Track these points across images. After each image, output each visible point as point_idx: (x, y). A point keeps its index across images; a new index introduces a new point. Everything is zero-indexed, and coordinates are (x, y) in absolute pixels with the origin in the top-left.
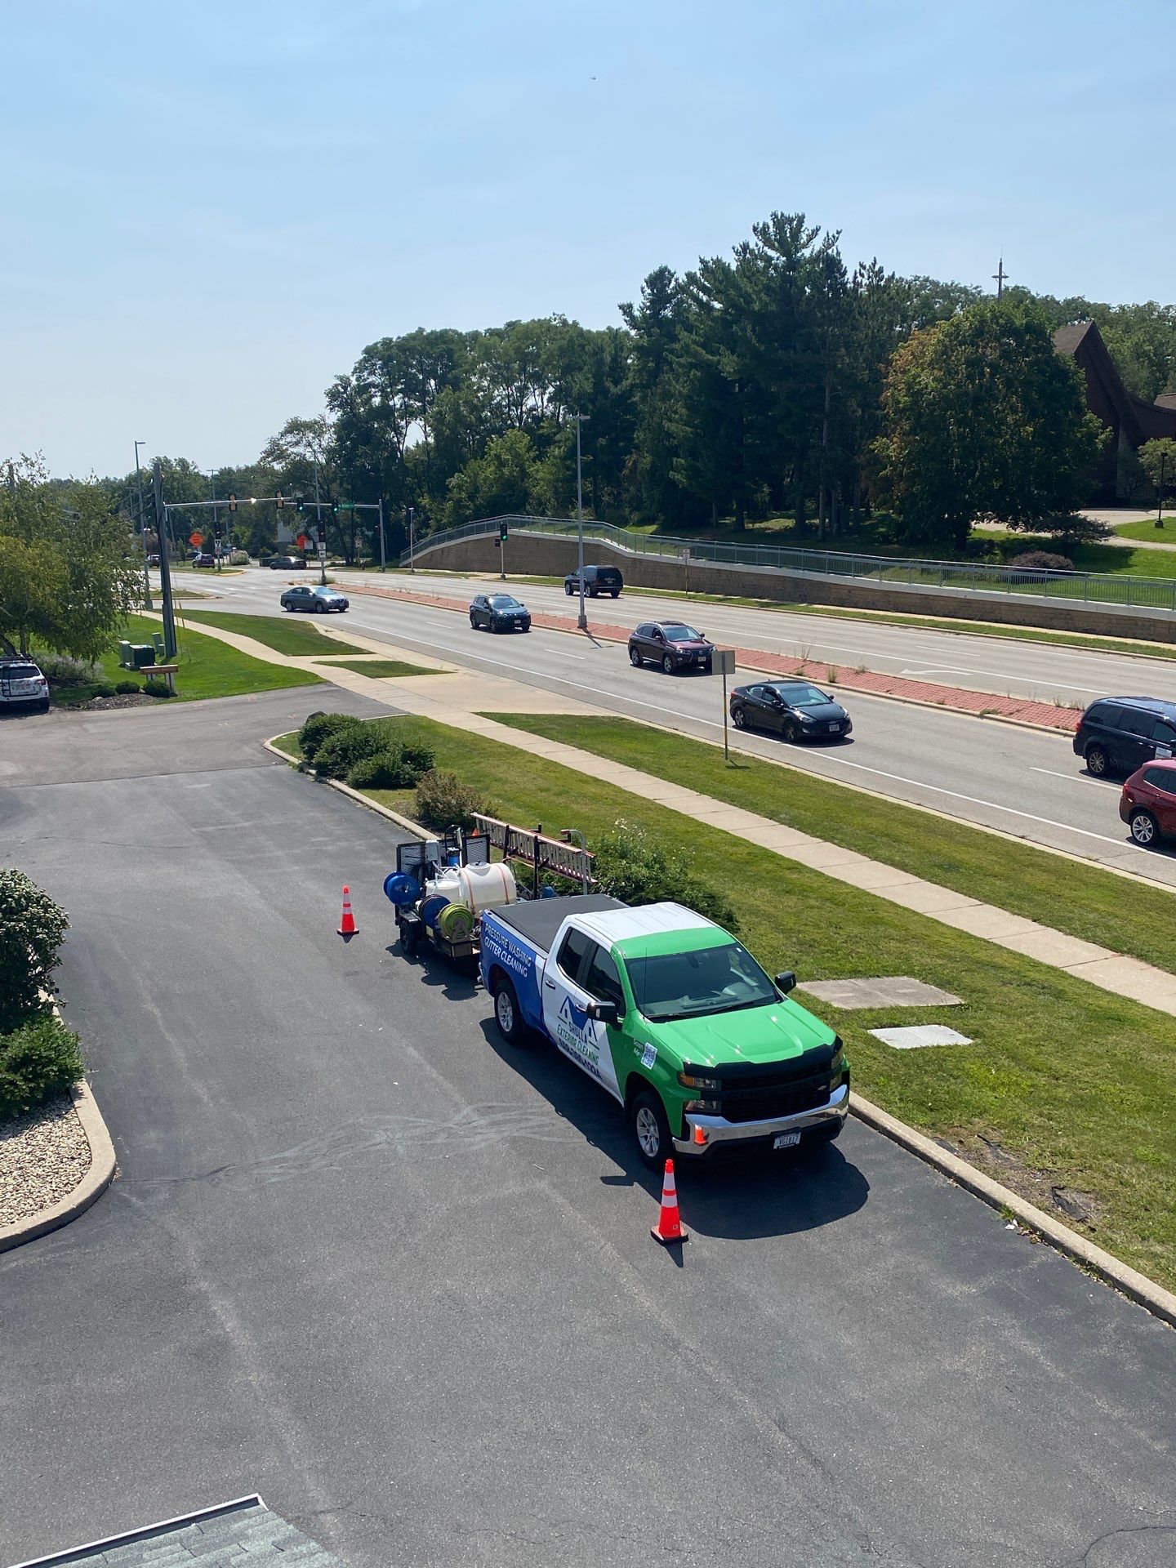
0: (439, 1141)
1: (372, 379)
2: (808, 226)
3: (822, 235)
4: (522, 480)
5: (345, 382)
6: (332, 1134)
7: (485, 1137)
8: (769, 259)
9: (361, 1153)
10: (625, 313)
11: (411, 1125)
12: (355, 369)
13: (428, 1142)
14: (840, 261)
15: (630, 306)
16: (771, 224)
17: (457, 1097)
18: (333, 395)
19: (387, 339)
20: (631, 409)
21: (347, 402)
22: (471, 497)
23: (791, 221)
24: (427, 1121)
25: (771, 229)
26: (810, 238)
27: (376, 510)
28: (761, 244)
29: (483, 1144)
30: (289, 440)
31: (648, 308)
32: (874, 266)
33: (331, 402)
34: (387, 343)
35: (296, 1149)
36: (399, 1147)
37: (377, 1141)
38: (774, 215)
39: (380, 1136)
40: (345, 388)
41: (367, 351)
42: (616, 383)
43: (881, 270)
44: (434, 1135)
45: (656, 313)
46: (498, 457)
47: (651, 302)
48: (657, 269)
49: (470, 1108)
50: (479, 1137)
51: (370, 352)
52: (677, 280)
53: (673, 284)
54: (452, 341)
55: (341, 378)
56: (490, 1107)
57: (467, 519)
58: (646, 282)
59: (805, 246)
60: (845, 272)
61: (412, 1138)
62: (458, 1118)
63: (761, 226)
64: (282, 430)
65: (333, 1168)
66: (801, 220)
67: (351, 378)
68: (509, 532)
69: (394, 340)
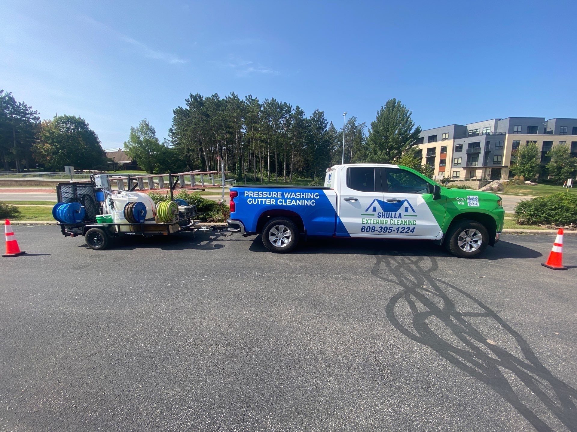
32: (24, 103)
43: (26, 105)
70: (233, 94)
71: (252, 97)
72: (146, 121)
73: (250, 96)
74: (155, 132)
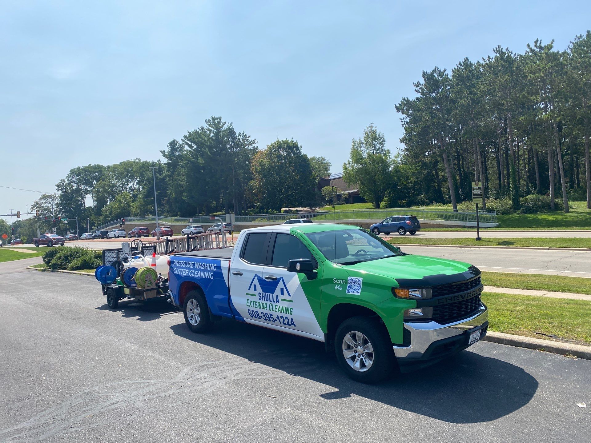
0: (172, 392)
1: (73, 180)
2: (223, 121)
3: (227, 124)
4: (129, 208)
5: (63, 182)
6: (70, 402)
7: (211, 383)
8: (210, 131)
9: (101, 412)
10: (162, 153)
11: (142, 385)
12: (67, 177)
13: (163, 394)
14: (234, 130)
15: (164, 151)
16: (211, 119)
17: (174, 363)
18: (59, 186)
19: (78, 167)
20: (165, 183)
21: (64, 188)
22: (111, 214)
23: (217, 119)
24: (157, 380)
25: (211, 121)
26: (223, 125)
27: (75, 221)
28: (208, 126)
29: (213, 389)
30: (42, 202)
31: (170, 152)
32: (244, 133)
33: (58, 188)
34: (78, 168)
35: (32, 419)
36: (137, 402)
37: (116, 400)
38: (212, 117)
39: (117, 397)
40: (63, 184)
41: (71, 171)
42: (160, 175)
43: (246, 135)
44: (166, 389)
45: (173, 153)
46: (120, 201)
47: (171, 150)
48: (172, 140)
49: (188, 368)
50: (206, 385)
51: (72, 171)
52: (179, 143)
53: (178, 145)
54: (102, 168)
55: (61, 180)
56: (204, 366)
57: (109, 221)
58: (169, 144)
59: (222, 127)
60: (236, 133)
61: (146, 394)
62: (181, 375)
63: (208, 120)
64: (39, 198)
65: (73, 430)
66: (220, 119)
67: (65, 180)
68: (125, 223)
69: (81, 168)
70: (499, 50)
71: (540, 43)
72: (372, 127)
73: (537, 40)
74: (385, 141)
